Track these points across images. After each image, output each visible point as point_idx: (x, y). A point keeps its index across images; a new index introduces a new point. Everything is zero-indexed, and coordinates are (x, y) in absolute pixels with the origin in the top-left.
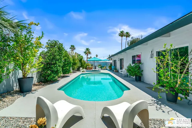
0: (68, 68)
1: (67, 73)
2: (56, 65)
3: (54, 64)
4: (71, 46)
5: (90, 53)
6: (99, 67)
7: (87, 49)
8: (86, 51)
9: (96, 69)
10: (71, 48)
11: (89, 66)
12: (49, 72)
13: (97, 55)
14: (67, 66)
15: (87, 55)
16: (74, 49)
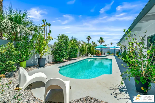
0: (74, 53)
1: (74, 57)
2: (61, 51)
3: (60, 50)
4: (88, 36)
5: (103, 41)
6: (108, 53)
7: (101, 38)
8: (100, 40)
9: (104, 55)
10: (87, 38)
11: (98, 52)
12: (57, 55)
13: (111, 43)
14: (73, 52)
15: (101, 43)
16: (90, 39)
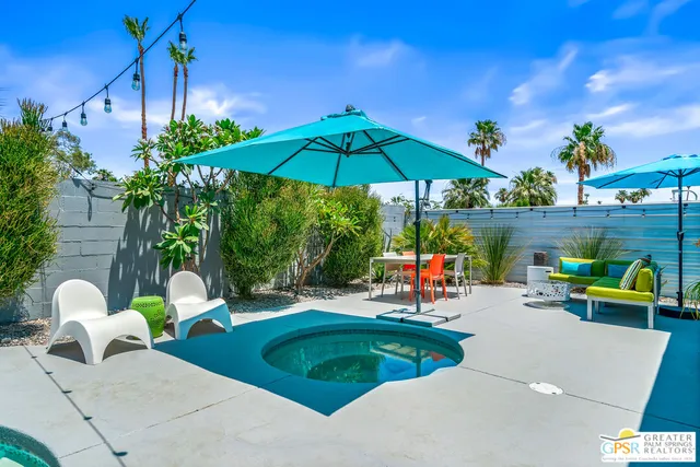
4: (479, 127)
5: (601, 155)
6: (576, 264)
7: (583, 132)
8: (572, 147)
10: (473, 141)
15: (584, 170)
16: (496, 141)
